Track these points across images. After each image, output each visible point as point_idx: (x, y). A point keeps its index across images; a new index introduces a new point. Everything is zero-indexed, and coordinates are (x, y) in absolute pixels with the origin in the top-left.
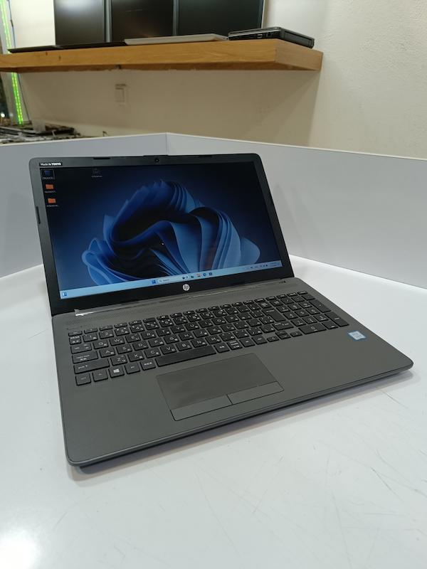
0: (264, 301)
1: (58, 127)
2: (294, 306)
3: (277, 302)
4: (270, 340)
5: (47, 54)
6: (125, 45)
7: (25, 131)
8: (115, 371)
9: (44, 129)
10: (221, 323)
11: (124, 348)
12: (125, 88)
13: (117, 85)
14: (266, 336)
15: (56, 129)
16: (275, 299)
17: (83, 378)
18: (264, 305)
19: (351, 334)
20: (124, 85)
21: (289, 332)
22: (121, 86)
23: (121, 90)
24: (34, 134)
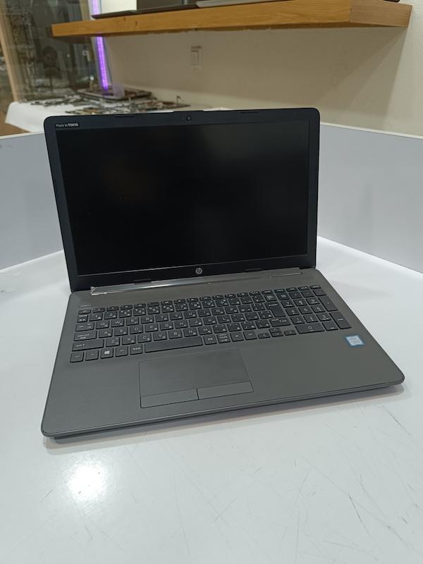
0: (271, 294)
1: (137, 92)
2: (300, 302)
3: (284, 296)
4: (261, 337)
5: (125, 19)
6: (197, 7)
7: (106, 97)
8: (106, 353)
9: (123, 95)
10: (219, 314)
11: (121, 331)
12: (200, 51)
13: (192, 47)
14: (258, 332)
15: (135, 93)
16: (283, 292)
17: (78, 356)
18: (269, 297)
19: (348, 338)
20: (199, 47)
21: (283, 329)
22: (196, 49)
23: (196, 53)
24: (113, 100)
